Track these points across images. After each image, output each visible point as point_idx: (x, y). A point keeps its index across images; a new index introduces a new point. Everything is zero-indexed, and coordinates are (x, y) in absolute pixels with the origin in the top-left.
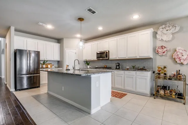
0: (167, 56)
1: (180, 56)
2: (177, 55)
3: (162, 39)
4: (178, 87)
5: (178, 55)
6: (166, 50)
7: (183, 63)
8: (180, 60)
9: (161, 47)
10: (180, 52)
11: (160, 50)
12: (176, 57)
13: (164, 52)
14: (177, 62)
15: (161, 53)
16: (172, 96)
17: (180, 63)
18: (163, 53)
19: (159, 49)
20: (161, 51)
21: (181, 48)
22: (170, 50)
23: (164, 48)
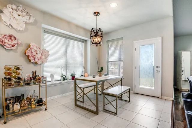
0: (17, 52)
1: (34, 53)
2: (30, 52)
3: (10, 24)
4: (34, 92)
5: (32, 52)
6: (16, 42)
7: (37, 62)
8: (35, 59)
9: (9, 36)
10: (35, 49)
11: (6, 41)
12: (29, 55)
13: (14, 45)
14: (32, 60)
15: (8, 46)
16: (31, 107)
17: (34, 62)
18: (12, 46)
19: (5, 39)
20: (9, 43)
21: (36, 45)
22: (21, 44)
23: (13, 38)
